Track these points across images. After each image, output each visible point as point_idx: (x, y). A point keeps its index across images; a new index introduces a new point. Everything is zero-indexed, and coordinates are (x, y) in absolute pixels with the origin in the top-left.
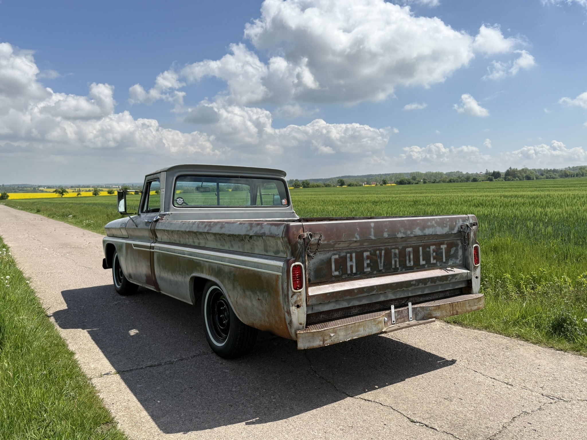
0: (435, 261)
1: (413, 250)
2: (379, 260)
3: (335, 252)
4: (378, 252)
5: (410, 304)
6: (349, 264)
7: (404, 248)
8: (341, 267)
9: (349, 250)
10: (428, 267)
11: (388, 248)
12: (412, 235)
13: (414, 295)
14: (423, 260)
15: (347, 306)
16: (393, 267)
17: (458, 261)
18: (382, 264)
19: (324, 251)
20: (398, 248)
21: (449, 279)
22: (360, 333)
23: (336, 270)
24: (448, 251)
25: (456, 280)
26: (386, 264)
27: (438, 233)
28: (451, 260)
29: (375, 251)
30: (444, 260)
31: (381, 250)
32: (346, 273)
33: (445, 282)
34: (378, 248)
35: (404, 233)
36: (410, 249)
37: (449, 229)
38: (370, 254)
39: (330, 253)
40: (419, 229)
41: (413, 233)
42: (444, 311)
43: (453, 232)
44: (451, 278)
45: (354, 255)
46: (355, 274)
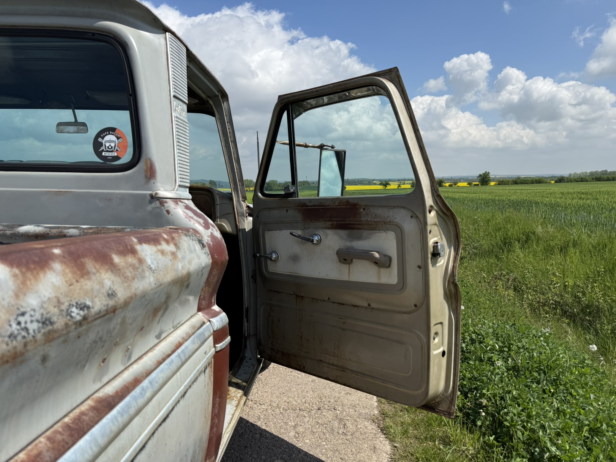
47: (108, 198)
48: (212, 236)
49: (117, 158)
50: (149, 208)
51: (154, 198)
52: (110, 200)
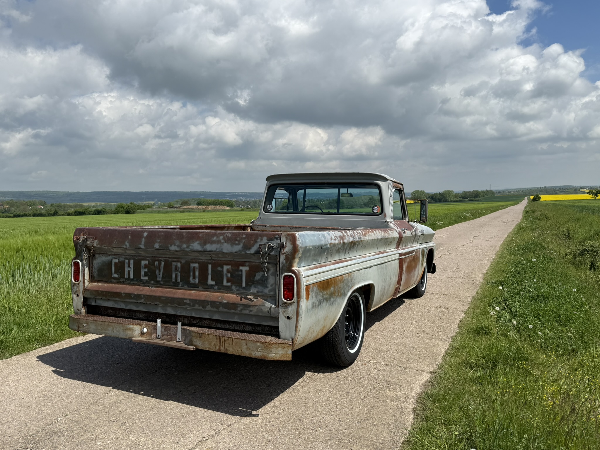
0: (229, 284)
1: (199, 266)
2: (157, 271)
3: (115, 256)
4: (157, 263)
5: (179, 324)
6: (127, 269)
7: (188, 263)
8: (120, 271)
9: (127, 257)
10: (218, 288)
11: (169, 260)
12: (188, 250)
13: (198, 316)
14: (212, 280)
15: (125, 308)
16: (173, 280)
17: (266, 291)
18: (161, 276)
19: (106, 254)
20: (181, 262)
21: (239, 309)
22: (108, 332)
23: (115, 273)
24: (250, 275)
25: (251, 313)
26: (164, 276)
27: (225, 251)
28: (255, 287)
29: (154, 261)
30: (244, 285)
31: (160, 262)
32: (124, 277)
33: (232, 311)
34: (157, 258)
35: (178, 246)
36: (196, 265)
37: (242, 247)
38: (148, 263)
39: (110, 256)
40: (199, 244)
41: (190, 247)
42: (206, 343)
43: (248, 252)
44: (241, 308)
45: (132, 262)
46: (132, 280)
47: (375, 222)
48: (399, 231)
49: (377, 212)
50: (385, 224)
51: (386, 222)
52: (376, 222)
